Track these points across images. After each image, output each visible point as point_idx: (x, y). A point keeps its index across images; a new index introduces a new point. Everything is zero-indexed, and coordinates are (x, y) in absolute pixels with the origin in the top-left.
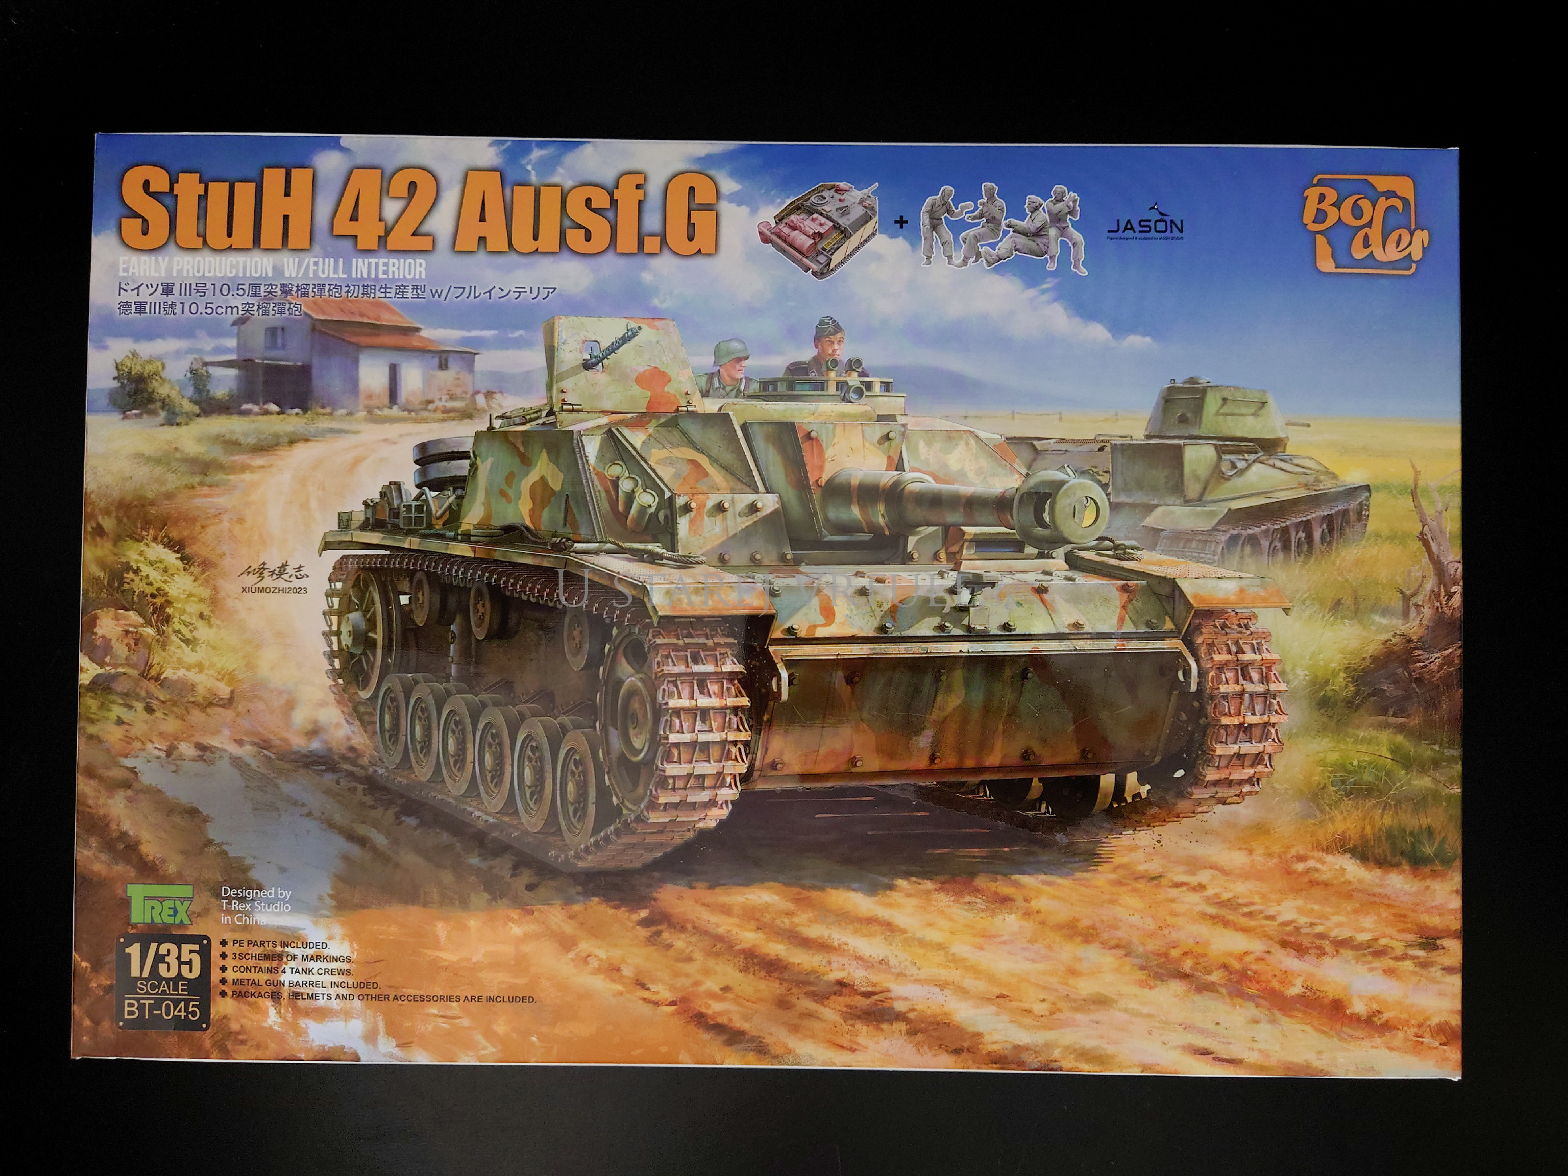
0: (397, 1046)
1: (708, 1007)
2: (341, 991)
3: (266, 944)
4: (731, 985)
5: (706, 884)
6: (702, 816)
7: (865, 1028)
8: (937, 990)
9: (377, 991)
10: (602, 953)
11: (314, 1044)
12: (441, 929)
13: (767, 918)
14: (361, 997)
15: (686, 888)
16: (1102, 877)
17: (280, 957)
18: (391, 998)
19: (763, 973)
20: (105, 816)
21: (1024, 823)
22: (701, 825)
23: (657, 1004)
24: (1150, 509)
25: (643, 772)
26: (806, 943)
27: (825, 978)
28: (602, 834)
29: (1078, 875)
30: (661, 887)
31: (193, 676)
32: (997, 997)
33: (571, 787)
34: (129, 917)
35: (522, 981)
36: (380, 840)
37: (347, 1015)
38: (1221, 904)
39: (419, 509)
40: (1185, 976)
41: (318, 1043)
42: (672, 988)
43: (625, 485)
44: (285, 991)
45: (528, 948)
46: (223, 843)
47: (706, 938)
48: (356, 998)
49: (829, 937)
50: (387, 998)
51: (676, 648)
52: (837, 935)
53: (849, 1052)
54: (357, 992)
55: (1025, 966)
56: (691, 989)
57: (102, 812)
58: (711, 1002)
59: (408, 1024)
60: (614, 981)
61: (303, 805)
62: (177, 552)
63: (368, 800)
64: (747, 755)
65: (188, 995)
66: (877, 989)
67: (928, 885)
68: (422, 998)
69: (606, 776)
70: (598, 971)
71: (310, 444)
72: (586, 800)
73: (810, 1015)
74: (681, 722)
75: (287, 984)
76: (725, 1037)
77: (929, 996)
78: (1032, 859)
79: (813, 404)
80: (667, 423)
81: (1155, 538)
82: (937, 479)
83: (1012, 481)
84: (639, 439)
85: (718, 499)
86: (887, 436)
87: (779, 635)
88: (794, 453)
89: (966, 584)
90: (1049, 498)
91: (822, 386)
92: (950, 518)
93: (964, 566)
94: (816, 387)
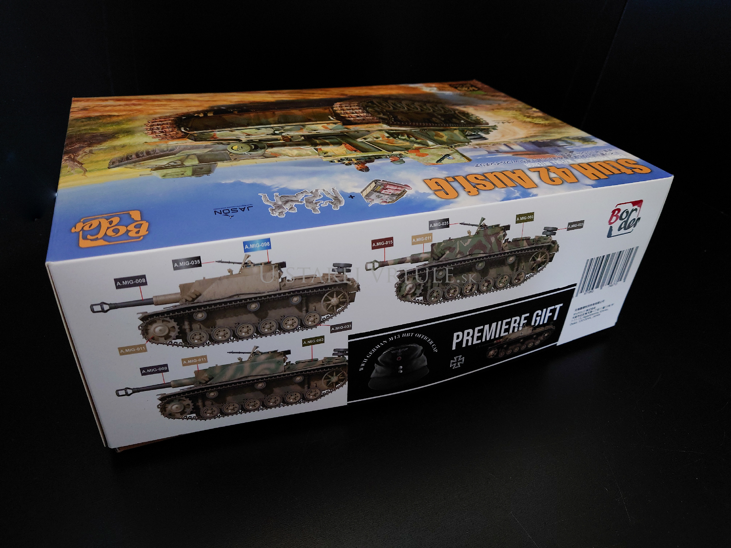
24: (209, 151)
25: (365, 106)
43: (413, 139)
51: (371, 120)
64: (335, 110)
74: (360, 112)
79: (358, 156)
80: (410, 148)
81: (206, 147)
82: (300, 148)
83: (270, 151)
84: (416, 146)
85: (378, 139)
86: (325, 153)
87: (339, 123)
88: (358, 148)
89: (278, 134)
90: (254, 149)
91: (357, 159)
92: (291, 143)
93: (281, 136)
94: (360, 159)
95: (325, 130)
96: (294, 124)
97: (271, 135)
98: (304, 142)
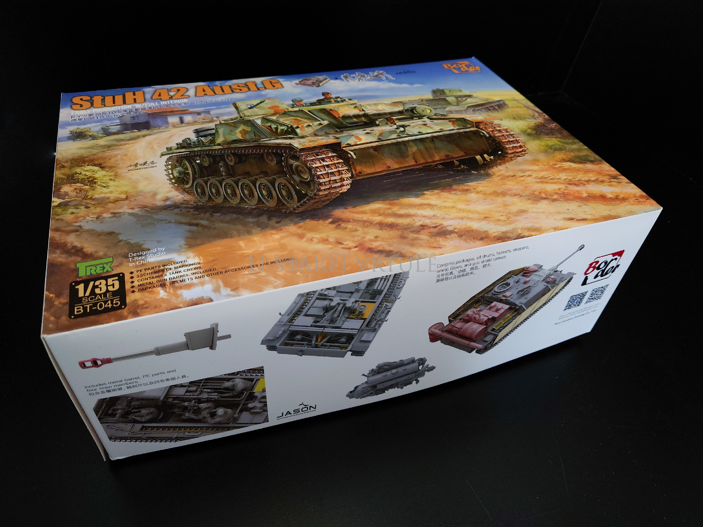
0: (231, 290)
1: (372, 245)
2: (197, 275)
3: (155, 268)
4: (378, 235)
5: (352, 207)
6: (340, 189)
7: (440, 239)
8: (461, 220)
9: (216, 271)
10: (318, 236)
11: (187, 299)
12: (242, 244)
13: (381, 212)
14: (208, 275)
15: (344, 209)
16: (495, 179)
17: (163, 271)
18: (224, 272)
19: (389, 229)
20: (64, 242)
21: (459, 171)
22: (341, 192)
23: (349, 248)
24: (446, 108)
25: (312, 184)
26: (401, 216)
27: (415, 225)
28: (302, 201)
29: (487, 180)
30: (333, 211)
31: (108, 195)
32: (484, 218)
33: (283, 192)
34: (78, 275)
35: (285, 253)
36: (204, 222)
37: (202, 284)
38: (540, 178)
39: (199, 142)
40: (545, 199)
41: (189, 298)
42: (353, 242)
43: (273, 126)
44: (168, 283)
45: (284, 241)
46: (127, 240)
47: (360, 222)
48: (206, 276)
49: (409, 212)
50: (221, 273)
51: (309, 154)
52: (412, 211)
53: (439, 249)
54: (205, 274)
55: (487, 207)
56: (361, 240)
57: (63, 241)
58: (372, 243)
59: (234, 280)
60: (327, 244)
61: (166, 220)
62: (99, 166)
63: (196, 213)
64: (349, 172)
65: (113, 297)
66: (438, 225)
67: (436, 191)
68: (239, 269)
69: (297, 187)
70: (319, 242)
71: (151, 136)
72: (291, 194)
73: (416, 239)
74: (320, 169)
75: (168, 279)
76: (385, 255)
77: (459, 223)
78: (468, 179)
79: (329, 105)
80: (283, 114)
81: (451, 112)
82: (377, 111)
83: (400, 108)
84: (274, 118)
85: (308, 124)
86: (356, 107)
87: (344, 146)
88: (328, 113)
89: (400, 127)
90: (414, 109)
91: (330, 102)
92: (386, 117)
93: (397, 124)
94: (328, 102)
95: (358, 134)
96: (389, 142)
97: (406, 125)
98: (376, 117)
